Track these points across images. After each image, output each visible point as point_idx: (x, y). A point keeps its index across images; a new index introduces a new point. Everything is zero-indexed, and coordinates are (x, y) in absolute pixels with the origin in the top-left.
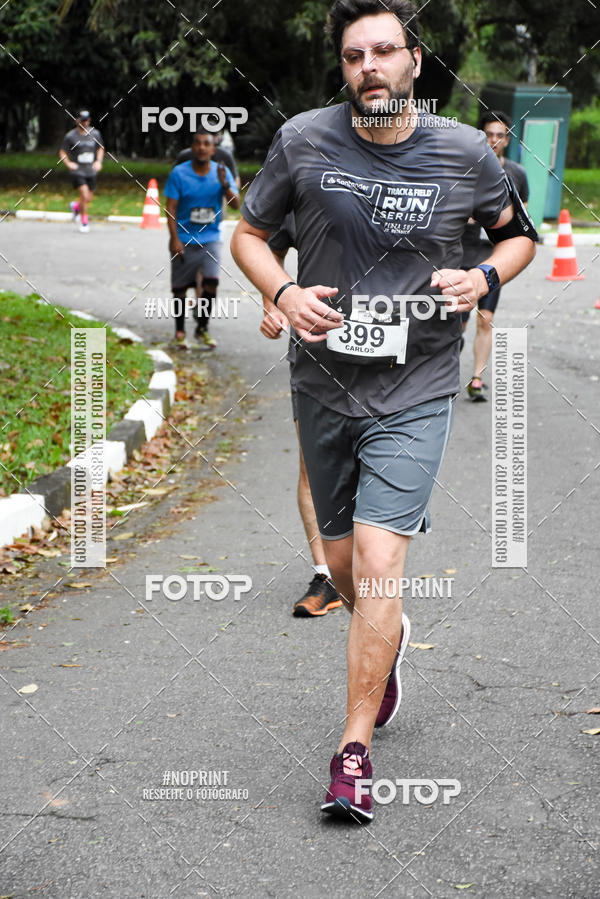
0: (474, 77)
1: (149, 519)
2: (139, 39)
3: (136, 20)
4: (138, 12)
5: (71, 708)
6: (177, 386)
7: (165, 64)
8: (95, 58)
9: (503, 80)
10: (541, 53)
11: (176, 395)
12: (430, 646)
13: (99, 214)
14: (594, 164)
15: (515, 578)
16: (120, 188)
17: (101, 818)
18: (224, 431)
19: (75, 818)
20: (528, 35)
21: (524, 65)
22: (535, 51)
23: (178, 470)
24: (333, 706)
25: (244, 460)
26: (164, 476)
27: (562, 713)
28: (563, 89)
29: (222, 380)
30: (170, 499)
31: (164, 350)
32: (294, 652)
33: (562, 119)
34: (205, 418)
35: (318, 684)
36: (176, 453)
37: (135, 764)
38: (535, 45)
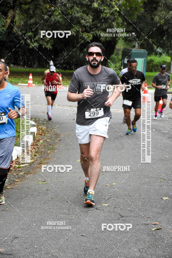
0: (120, 46)
1: (29, 169)
2: (27, 35)
3: (27, 30)
4: (27, 28)
5: (6, 223)
6: (37, 131)
7: (35, 41)
8: (15, 40)
9: (128, 47)
10: (139, 40)
11: (37, 134)
12: (108, 205)
13: (15, 83)
14: (154, 71)
15: (132, 186)
16: (21, 76)
17: (14, 254)
18: (50, 144)
19: (6, 254)
20: (135, 35)
21: (134, 43)
22: (137, 40)
23: (37, 155)
24: (80, 222)
25: (56, 152)
26: (33, 156)
27: (145, 224)
28: (145, 50)
29: (50, 129)
30: (35, 163)
31: (33, 121)
32: (70, 206)
33: (145, 59)
34: (45, 140)
35: (76, 216)
36: (37, 150)
37: (24, 238)
38: (137, 38)
